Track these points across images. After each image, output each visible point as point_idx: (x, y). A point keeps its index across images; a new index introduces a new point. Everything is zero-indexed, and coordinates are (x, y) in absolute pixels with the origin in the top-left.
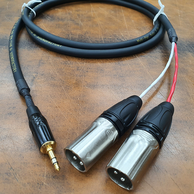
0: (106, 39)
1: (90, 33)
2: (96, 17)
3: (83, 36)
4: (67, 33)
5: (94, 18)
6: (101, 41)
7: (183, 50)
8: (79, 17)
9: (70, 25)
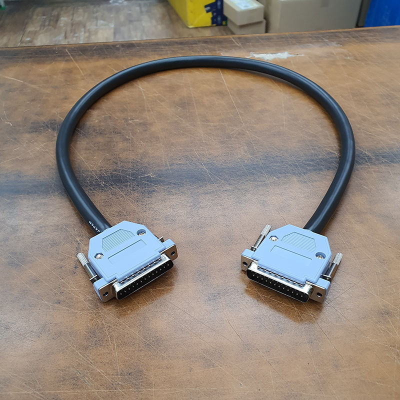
0: (173, 166)
1: (149, 157)
2: (155, 122)
3: (138, 164)
4: (113, 160)
5: (151, 124)
6: (166, 170)
7: (285, 173)
8: (127, 125)
9: (115, 144)
